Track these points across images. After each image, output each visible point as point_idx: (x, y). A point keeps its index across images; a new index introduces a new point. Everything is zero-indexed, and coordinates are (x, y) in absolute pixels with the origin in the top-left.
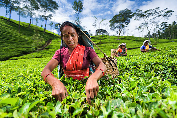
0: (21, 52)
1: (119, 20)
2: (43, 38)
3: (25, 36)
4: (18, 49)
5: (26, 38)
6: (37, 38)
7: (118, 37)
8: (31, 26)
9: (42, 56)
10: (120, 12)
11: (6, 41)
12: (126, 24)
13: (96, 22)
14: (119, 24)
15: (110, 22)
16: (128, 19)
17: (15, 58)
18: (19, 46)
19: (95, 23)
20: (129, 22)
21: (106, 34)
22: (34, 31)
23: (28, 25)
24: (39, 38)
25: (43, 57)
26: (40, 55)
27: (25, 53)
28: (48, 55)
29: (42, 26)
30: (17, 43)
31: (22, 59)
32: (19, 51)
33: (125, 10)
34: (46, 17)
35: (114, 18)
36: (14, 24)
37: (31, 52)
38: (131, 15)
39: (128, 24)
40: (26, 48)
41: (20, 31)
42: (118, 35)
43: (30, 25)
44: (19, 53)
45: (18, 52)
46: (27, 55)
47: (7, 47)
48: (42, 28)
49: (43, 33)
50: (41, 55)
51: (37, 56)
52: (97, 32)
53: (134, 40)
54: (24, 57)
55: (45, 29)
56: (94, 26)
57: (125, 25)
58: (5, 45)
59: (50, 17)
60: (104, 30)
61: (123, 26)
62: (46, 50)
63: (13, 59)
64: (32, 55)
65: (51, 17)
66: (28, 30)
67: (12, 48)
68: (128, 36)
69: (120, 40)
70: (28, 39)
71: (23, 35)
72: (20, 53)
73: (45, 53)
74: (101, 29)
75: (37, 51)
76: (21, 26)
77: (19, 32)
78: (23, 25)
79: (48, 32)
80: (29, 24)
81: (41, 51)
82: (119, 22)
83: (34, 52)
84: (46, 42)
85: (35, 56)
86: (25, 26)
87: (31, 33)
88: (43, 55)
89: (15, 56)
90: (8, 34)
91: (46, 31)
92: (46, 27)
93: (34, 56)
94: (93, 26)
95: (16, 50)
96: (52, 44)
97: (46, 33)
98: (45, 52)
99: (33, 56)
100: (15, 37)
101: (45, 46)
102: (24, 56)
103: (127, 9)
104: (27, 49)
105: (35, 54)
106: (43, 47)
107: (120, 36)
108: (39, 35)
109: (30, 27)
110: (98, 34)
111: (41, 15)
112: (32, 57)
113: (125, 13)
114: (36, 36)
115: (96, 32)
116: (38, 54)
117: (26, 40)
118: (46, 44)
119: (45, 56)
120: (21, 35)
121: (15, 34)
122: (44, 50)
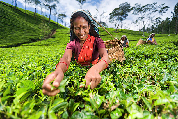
0: (30, 39)
1: (118, 13)
2: (49, 28)
3: (32, 25)
4: (27, 36)
5: (33, 26)
7: (116, 30)
8: (36, 15)
10: (119, 6)
11: (15, 29)
12: (125, 17)
13: (97, 15)
14: (118, 17)
15: (110, 14)
16: (127, 13)
17: (26, 44)
20: (127, 16)
21: (105, 26)
23: (33, 14)
24: (46, 27)
27: (34, 41)
28: (55, 43)
29: (46, 16)
30: (25, 31)
31: (32, 46)
32: (28, 39)
33: (125, 3)
34: (51, 7)
35: (114, 11)
36: (20, 12)
37: (39, 40)
38: (129, 8)
39: (126, 18)
40: (33, 36)
41: (27, 20)
42: (116, 28)
43: (36, 14)
44: (29, 41)
45: (27, 40)
46: (36, 42)
47: (16, 35)
49: (48, 22)
50: (49, 43)
51: (46, 44)
53: (130, 34)
54: (34, 44)
55: (50, 19)
56: (95, 18)
57: (123, 19)
58: (15, 33)
59: (54, 7)
60: (104, 23)
61: (122, 20)
62: (52, 39)
63: (24, 46)
64: (41, 42)
65: (56, 7)
66: (33, 19)
67: (21, 36)
68: (125, 30)
69: (117, 33)
70: (35, 27)
71: (30, 24)
72: (29, 40)
74: (101, 21)
75: (44, 39)
76: (27, 14)
77: (26, 21)
78: (29, 13)
79: (52, 22)
80: (35, 13)
81: (48, 39)
82: (118, 15)
83: (42, 40)
84: (51, 31)
85: (44, 44)
87: (37, 22)
88: (51, 43)
89: (25, 43)
90: (16, 22)
91: (50, 21)
92: (50, 17)
95: (25, 37)
96: (56, 33)
97: (51, 22)
98: (52, 41)
100: (23, 25)
101: (50, 35)
102: (34, 43)
103: (127, 2)
104: (35, 37)
105: (43, 42)
107: (118, 28)
108: (46, 25)
109: (36, 16)
111: (46, 5)
112: (41, 44)
113: (124, 6)
114: (43, 25)
116: (46, 42)
117: (33, 29)
118: (51, 33)
119: (52, 44)
120: (28, 23)
121: (23, 22)
122: (50, 39)
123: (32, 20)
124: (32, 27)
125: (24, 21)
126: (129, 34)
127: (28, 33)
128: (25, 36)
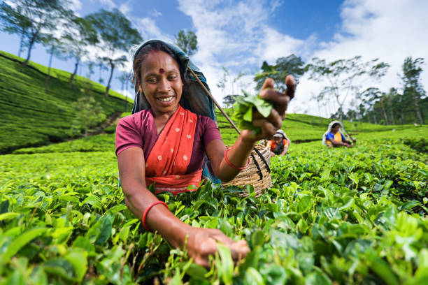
0: (46, 137)
1: (275, 77)
2: (101, 108)
3: (59, 101)
4: (39, 130)
5: (62, 105)
6: (88, 106)
8: (75, 80)
9: (95, 149)
10: (277, 62)
11: (11, 110)
13: (225, 80)
15: (256, 80)
16: (296, 77)
17: (28, 150)
18: (42, 123)
19: (223, 82)
22: (82, 90)
23: (69, 76)
24: (92, 106)
25: (97, 151)
26: (89, 145)
27: (55, 140)
28: (110, 147)
29: (101, 81)
30: (38, 116)
31: (44, 152)
32: (42, 135)
33: (289, 57)
34: (113, 62)
36: (35, 72)
37: (69, 138)
40: (57, 128)
41: (49, 90)
43: (75, 78)
44: (41, 140)
45: (38, 137)
46: (60, 144)
47: (11, 125)
48: (101, 85)
49: (102, 96)
50: (94, 146)
51: (84, 148)
52: (228, 101)
53: (308, 123)
54: (52, 149)
55: (108, 88)
56: (221, 88)
58: (9, 119)
59: (122, 62)
62: (106, 135)
63: (23, 153)
64: (71, 145)
65: (125, 63)
66: (67, 88)
67: (24, 128)
68: (295, 114)
70: (67, 108)
71: (56, 99)
72: (43, 138)
73: (102, 142)
74: (235, 94)
75: (84, 137)
76: (52, 77)
77: (47, 92)
78: (58, 75)
79: (113, 95)
80: (73, 75)
81: (95, 136)
83: (76, 137)
84: (108, 116)
85: (79, 149)
86: (61, 78)
87: (74, 96)
88: (99, 145)
89: (29, 146)
90: (19, 95)
91: (110, 93)
93: (76, 146)
94: (219, 86)
95: (33, 132)
97: (110, 96)
98: (104, 141)
99: (73, 147)
100: (35, 102)
101: (103, 126)
102: (52, 147)
103: (293, 55)
104: (61, 130)
105: (78, 143)
106: (98, 128)
108: (92, 100)
109: (73, 82)
110: (228, 105)
111: (102, 57)
112: (70, 149)
113: (288, 63)
114: (85, 102)
115: (224, 101)
116: (86, 143)
117: (61, 111)
118: (108, 120)
119: (102, 149)
120: (51, 97)
121: (37, 94)
122: (101, 135)
123: (63, 90)
124: (58, 105)
125: (43, 93)
126: (308, 125)
127: (45, 122)
128: (34, 129)
